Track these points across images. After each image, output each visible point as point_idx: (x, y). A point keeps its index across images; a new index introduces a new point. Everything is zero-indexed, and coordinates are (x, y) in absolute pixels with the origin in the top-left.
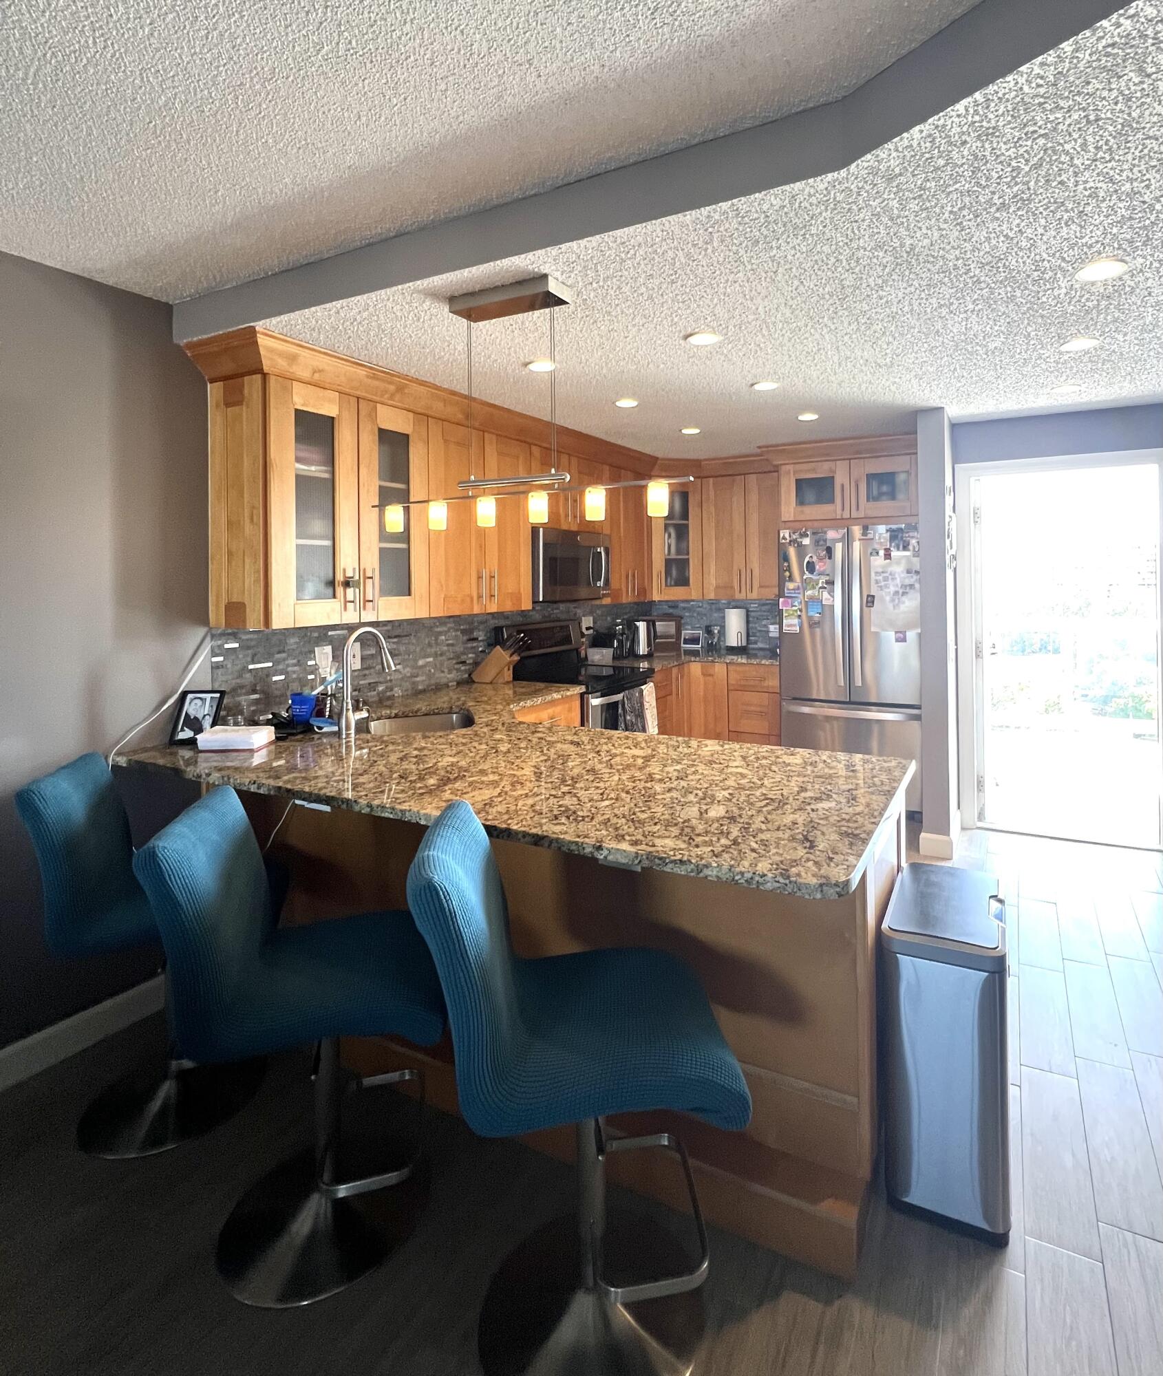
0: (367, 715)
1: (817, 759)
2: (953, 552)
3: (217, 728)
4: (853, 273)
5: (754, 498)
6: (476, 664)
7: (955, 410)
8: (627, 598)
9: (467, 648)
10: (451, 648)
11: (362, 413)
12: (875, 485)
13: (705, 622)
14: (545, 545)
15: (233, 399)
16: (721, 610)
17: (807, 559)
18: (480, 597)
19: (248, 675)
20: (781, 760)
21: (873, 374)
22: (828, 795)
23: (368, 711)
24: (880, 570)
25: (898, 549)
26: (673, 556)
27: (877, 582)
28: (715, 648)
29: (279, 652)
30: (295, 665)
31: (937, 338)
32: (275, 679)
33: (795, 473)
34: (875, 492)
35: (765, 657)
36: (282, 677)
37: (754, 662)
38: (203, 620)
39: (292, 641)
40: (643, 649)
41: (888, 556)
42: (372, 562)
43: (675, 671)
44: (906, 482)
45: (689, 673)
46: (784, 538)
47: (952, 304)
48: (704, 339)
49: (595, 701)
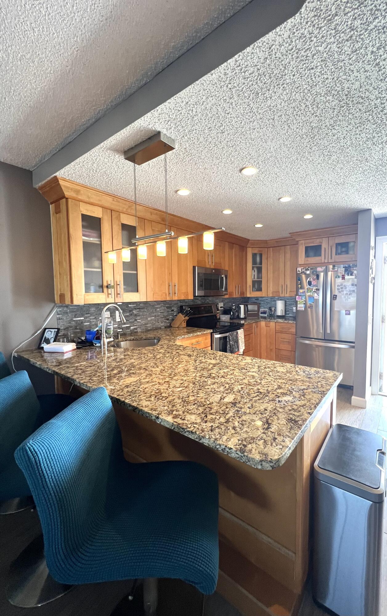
0: (113, 340)
1: (293, 369)
2: (373, 276)
3: (55, 343)
4: (316, 116)
5: (288, 256)
6: (173, 320)
7: (377, 211)
8: (236, 295)
9: (169, 314)
10: (162, 313)
11: (113, 217)
12: (339, 247)
13: (269, 306)
14: (198, 273)
15: (58, 211)
16: (275, 301)
17: (308, 280)
18: (169, 293)
19: (73, 322)
20: (276, 369)
21: (335, 189)
22: (291, 392)
23: (114, 338)
24: (340, 284)
25: (348, 275)
26: (256, 279)
27: (338, 289)
28: (272, 316)
29: (87, 314)
30: (94, 319)
31: (366, 163)
32: (85, 324)
33: (305, 244)
34: (339, 251)
35: (291, 320)
36: (89, 323)
37: (286, 322)
38: (53, 301)
39: (93, 309)
40: (242, 315)
41: (343, 278)
42: (120, 279)
43: (254, 325)
44: (354, 246)
45: (260, 324)
46: (299, 271)
47: (374, 137)
48: (250, 171)
49: (217, 336)
